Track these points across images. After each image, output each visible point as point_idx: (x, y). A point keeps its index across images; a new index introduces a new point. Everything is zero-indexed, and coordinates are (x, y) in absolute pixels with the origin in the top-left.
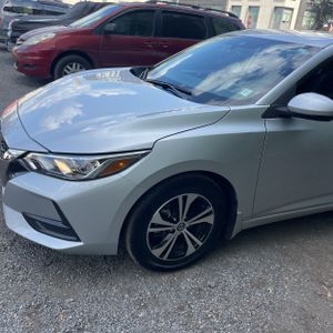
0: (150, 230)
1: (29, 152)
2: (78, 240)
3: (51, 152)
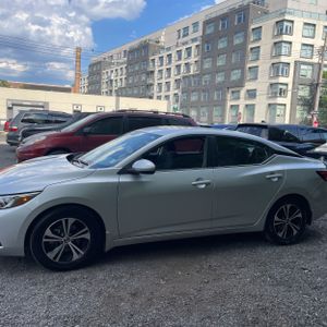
2: (1, 245)
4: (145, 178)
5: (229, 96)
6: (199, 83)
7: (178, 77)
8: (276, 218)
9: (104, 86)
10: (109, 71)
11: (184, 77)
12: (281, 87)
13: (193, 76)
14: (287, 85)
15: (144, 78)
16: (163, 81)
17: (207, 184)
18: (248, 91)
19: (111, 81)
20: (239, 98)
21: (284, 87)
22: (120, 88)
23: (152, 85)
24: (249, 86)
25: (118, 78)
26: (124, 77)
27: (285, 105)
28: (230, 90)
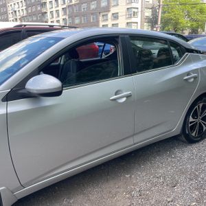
4: (49, 101)
5: (101, 18)
6: (80, 10)
7: (64, 6)
8: (191, 119)
9: (10, 16)
10: (12, 4)
11: (68, 6)
12: (133, 10)
13: (75, 5)
14: (137, 8)
15: (39, 8)
16: (54, 9)
17: (128, 97)
18: (113, 14)
19: (15, 11)
20: (107, 20)
21: (136, 10)
22: (23, 17)
23: (46, 13)
24: (113, 10)
25: (20, 9)
26: (24, 8)
27: (137, 23)
28: (101, 14)
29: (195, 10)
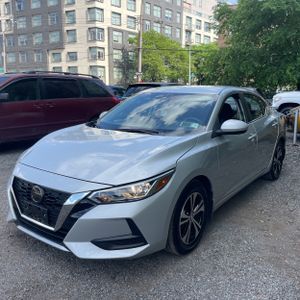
0: (181, 223)
1: (93, 191)
2: (146, 243)
3: (114, 186)
5: (50, 58)
12: (98, 50)
14: (103, 49)
18: (69, 53)
20: (60, 60)
24: (69, 48)
27: (104, 67)
28: (51, 52)
29: (174, 56)
